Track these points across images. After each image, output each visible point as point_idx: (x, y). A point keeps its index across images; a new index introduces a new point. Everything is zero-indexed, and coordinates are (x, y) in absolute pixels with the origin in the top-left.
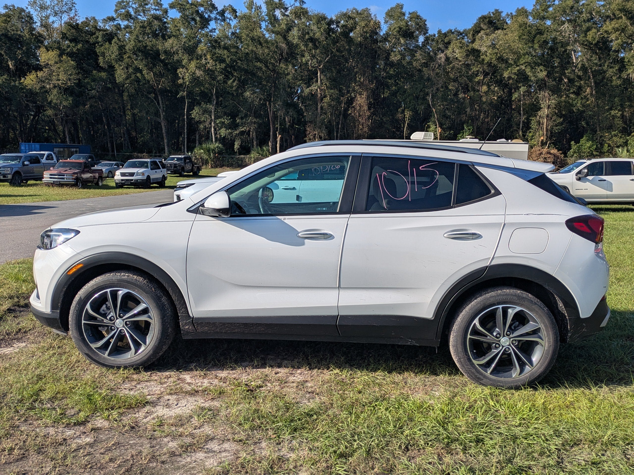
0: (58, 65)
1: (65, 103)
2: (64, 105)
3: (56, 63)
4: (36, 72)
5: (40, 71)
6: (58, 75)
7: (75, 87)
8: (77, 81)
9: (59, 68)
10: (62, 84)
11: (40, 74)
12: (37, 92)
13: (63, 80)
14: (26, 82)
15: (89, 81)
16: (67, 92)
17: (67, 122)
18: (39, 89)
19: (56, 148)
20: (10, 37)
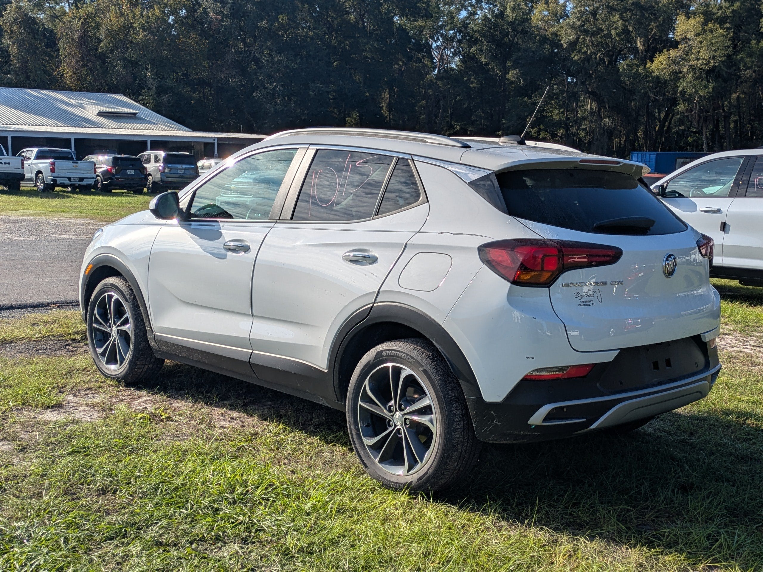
0: (699, 39)
1: (702, 93)
2: (701, 96)
3: (697, 35)
4: (668, 50)
5: (674, 48)
6: (699, 52)
7: (723, 67)
8: (725, 58)
9: (701, 42)
10: (702, 65)
11: (673, 53)
12: (666, 80)
13: (704, 59)
14: (652, 67)
15: (744, 56)
16: (710, 76)
17: (705, 120)
18: (668, 75)
19: (679, 158)
20: (642, 6)
